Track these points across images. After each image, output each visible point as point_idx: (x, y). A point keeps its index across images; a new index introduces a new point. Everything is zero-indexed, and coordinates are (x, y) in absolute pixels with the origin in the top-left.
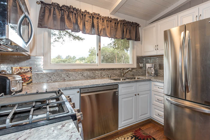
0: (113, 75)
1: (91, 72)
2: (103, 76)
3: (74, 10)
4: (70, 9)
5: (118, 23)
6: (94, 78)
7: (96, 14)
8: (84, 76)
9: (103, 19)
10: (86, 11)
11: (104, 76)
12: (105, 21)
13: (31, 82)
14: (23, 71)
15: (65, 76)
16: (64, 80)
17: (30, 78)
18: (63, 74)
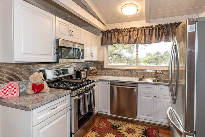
0: (148, 75)
1: (129, 71)
2: (138, 75)
3: (117, 30)
4: (115, 30)
5: (153, 29)
6: (132, 76)
7: (132, 28)
8: (124, 74)
9: (138, 30)
10: (125, 29)
11: (140, 76)
12: (140, 31)
13: (97, 75)
14: (94, 69)
15: (113, 73)
16: (113, 75)
17: (96, 72)
18: (112, 72)
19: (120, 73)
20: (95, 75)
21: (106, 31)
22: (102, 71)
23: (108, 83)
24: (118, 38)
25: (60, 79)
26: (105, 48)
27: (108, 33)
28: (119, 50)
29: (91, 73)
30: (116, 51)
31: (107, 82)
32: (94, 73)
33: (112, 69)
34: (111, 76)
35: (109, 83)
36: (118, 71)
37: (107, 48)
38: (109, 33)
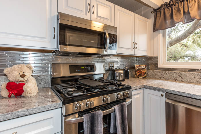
13: (146, 77)
14: (141, 67)
15: (177, 76)
16: (176, 80)
17: (145, 73)
18: (175, 74)
19: (192, 77)
20: (143, 78)
21: (161, 7)
22: (156, 72)
23: (162, 95)
24: (186, 10)
25: (78, 79)
26: (161, 35)
27: (164, 10)
28: (191, 50)
29: (136, 74)
30: (188, 53)
31: (160, 93)
32: (141, 75)
33: (173, 70)
34: (172, 81)
35: (164, 94)
36: (187, 74)
37: (164, 36)
38: (168, 8)
